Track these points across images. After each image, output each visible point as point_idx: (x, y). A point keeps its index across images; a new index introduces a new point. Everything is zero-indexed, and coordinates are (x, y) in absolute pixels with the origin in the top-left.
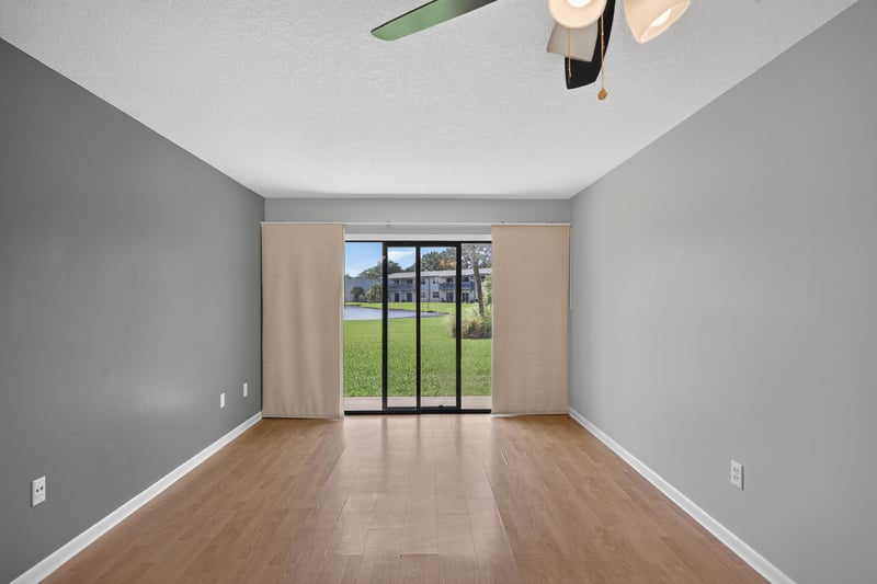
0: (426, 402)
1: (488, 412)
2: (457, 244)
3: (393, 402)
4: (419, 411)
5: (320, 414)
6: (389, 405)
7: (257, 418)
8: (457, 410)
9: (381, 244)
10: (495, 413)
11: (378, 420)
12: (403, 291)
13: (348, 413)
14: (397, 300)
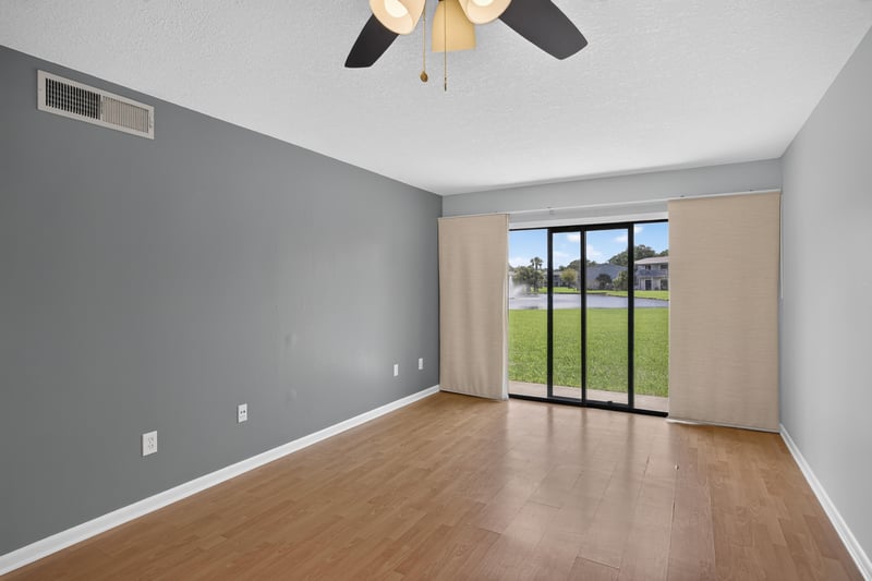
0: (592, 395)
1: (663, 415)
2: (629, 226)
3: (558, 391)
4: (584, 404)
6: (554, 394)
7: (434, 390)
8: (628, 408)
10: (672, 418)
12: (656, 278)
13: (512, 396)
14: (648, 286)
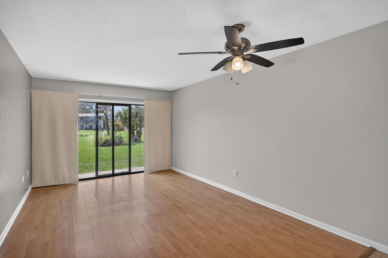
0: (117, 171)
1: (143, 172)
2: (129, 105)
3: (101, 173)
4: (113, 175)
5: (67, 182)
6: (99, 174)
7: (30, 188)
8: (129, 173)
9: (95, 104)
10: (145, 172)
11: (94, 182)
